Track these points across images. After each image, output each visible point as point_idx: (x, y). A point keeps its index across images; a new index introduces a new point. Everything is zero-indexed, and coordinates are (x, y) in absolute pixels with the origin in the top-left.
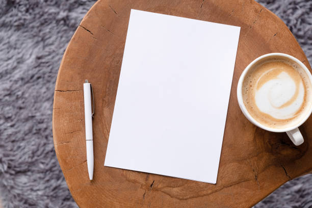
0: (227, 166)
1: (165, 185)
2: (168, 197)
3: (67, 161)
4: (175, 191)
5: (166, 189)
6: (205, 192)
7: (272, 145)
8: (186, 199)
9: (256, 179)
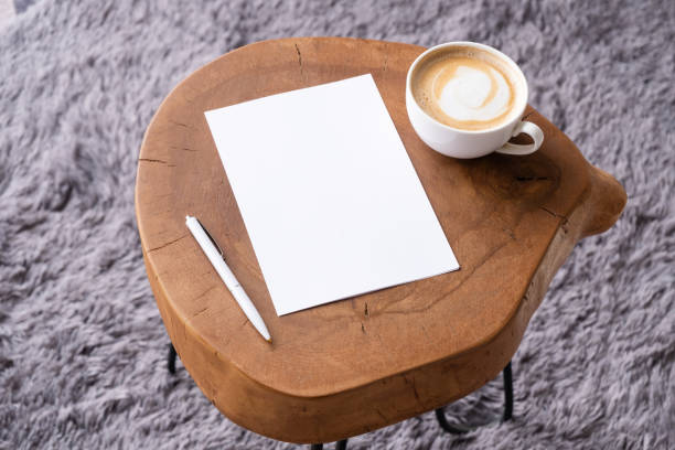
0: (461, 240)
1: (386, 302)
2: (401, 316)
3: (217, 335)
4: (406, 303)
5: (390, 308)
6: (451, 287)
7: (508, 189)
8: (429, 307)
9: (515, 239)
